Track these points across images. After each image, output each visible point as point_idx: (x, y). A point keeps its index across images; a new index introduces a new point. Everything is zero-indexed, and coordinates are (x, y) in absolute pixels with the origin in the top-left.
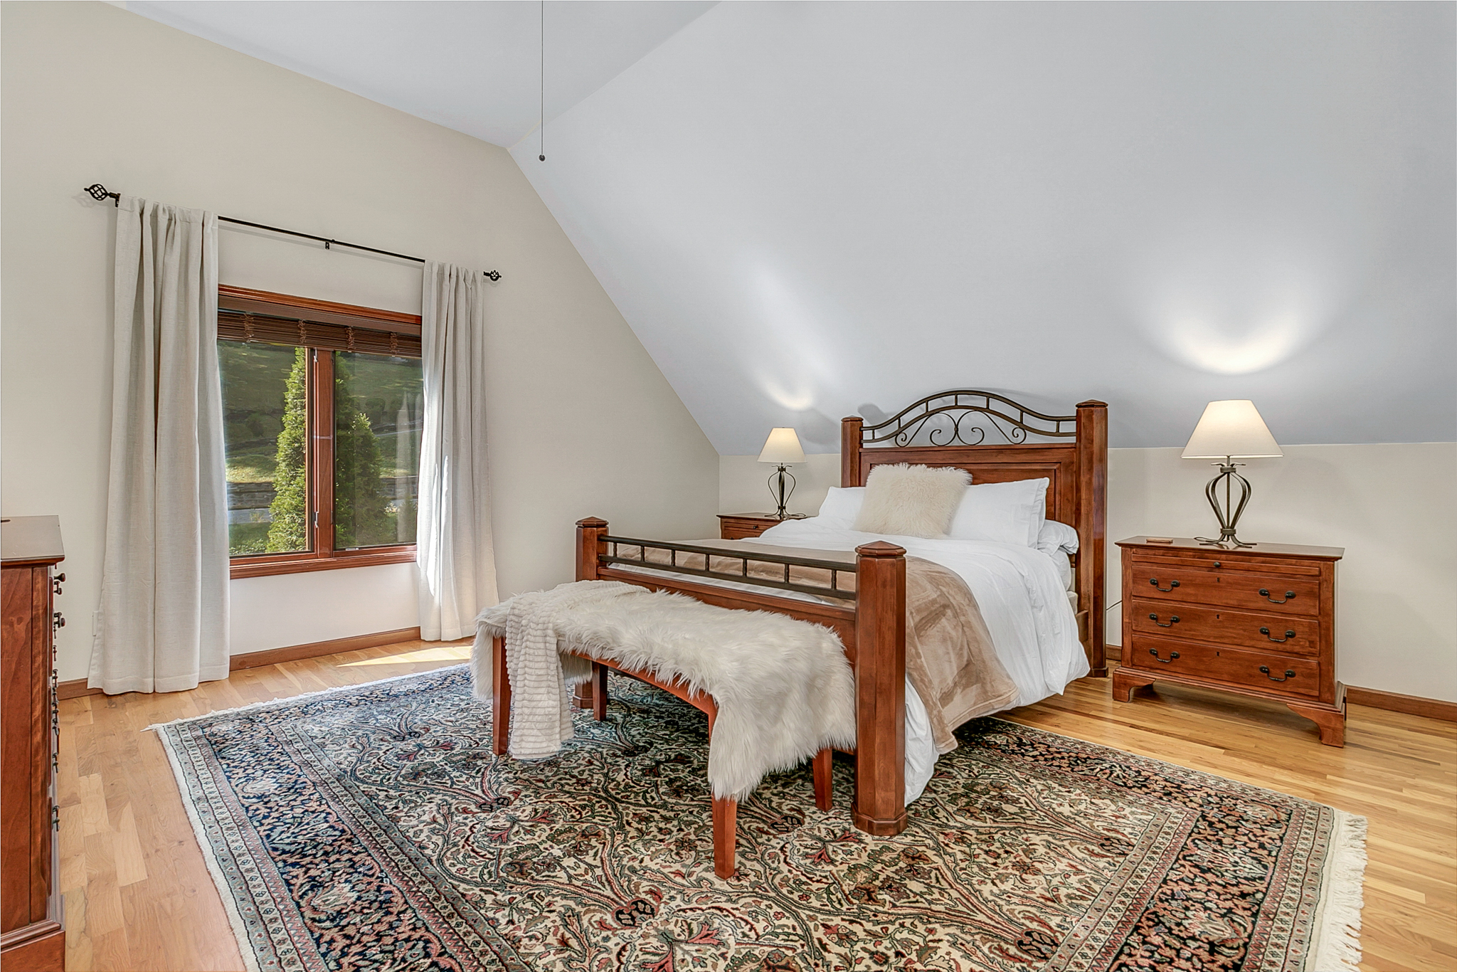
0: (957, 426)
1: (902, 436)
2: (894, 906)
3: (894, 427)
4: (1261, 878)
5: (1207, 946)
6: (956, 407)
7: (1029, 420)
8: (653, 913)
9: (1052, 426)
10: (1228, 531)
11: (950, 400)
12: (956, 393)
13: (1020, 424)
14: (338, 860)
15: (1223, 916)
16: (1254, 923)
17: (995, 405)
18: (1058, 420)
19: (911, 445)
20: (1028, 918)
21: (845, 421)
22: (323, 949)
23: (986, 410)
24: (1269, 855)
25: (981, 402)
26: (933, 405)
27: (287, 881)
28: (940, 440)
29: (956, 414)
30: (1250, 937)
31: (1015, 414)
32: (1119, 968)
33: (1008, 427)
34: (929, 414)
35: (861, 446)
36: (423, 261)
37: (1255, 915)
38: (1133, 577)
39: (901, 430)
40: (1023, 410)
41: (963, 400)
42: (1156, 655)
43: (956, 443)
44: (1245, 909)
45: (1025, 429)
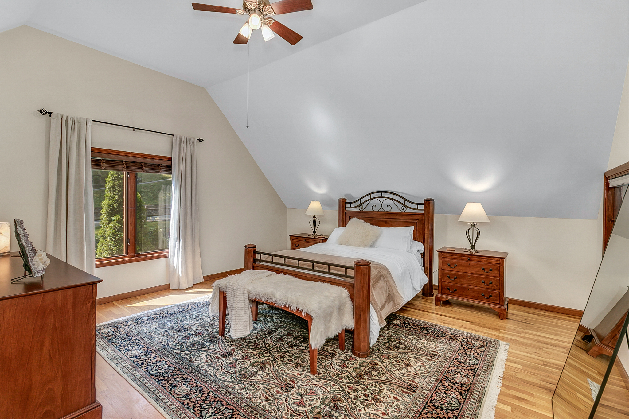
0: (382, 204)
1: (361, 207)
2: (369, 380)
3: (358, 203)
4: (477, 364)
5: (460, 385)
6: (382, 197)
7: (407, 204)
8: (293, 387)
9: (415, 206)
10: (473, 247)
11: (379, 195)
12: (382, 192)
13: (404, 205)
14: (177, 377)
15: (465, 376)
16: (474, 377)
17: (396, 197)
18: (418, 204)
19: (365, 210)
20: (410, 380)
21: (340, 200)
22: (186, 406)
23: (392, 199)
24: (480, 357)
25: (390, 196)
26: (373, 196)
27: (162, 386)
28: (375, 209)
29: (382, 200)
30: (472, 382)
31: (402, 201)
32: (436, 393)
33: (400, 206)
34: (371, 199)
35: (346, 210)
36: (173, 135)
37: (474, 375)
38: (442, 263)
39: (361, 204)
40: (405, 200)
41: (384, 195)
42: (449, 290)
43: (381, 210)
44: (471, 373)
45: (406, 207)
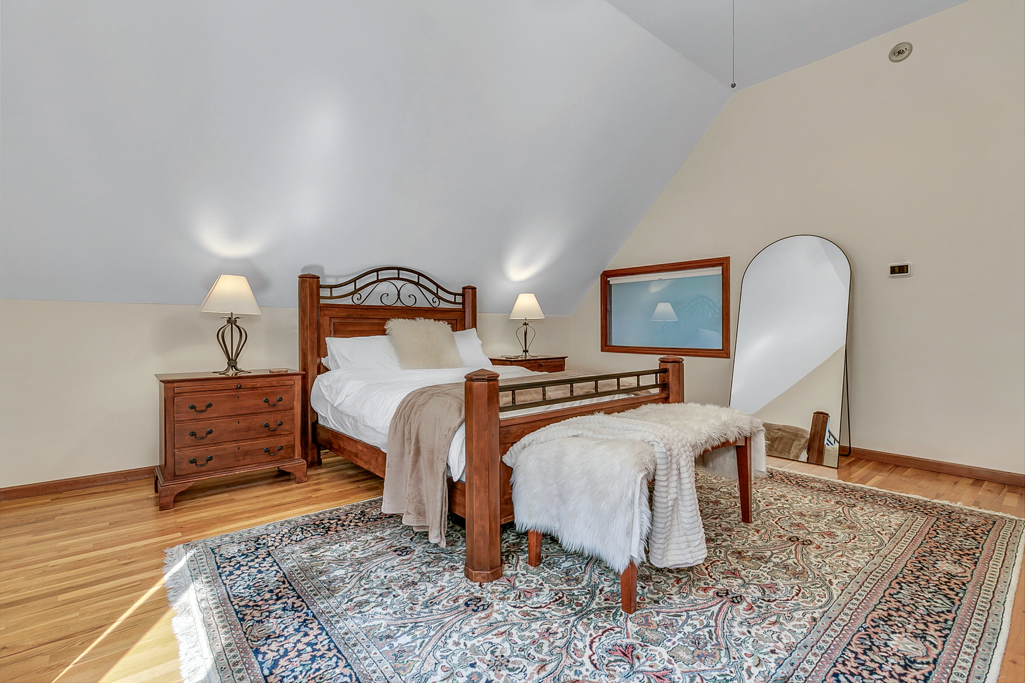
0: (399, 292)
1: (357, 296)
3: (350, 288)
6: (398, 279)
7: (441, 293)
9: (451, 298)
10: (526, 351)
11: (394, 273)
12: (399, 269)
13: (436, 295)
17: (423, 281)
18: (455, 294)
19: (365, 304)
21: (302, 278)
23: (417, 284)
25: (414, 278)
26: (382, 275)
28: (388, 302)
29: (399, 284)
31: (433, 288)
33: (430, 297)
34: (379, 281)
35: (318, 302)
39: (356, 291)
40: (438, 286)
41: (403, 275)
43: (399, 304)
45: (440, 298)
